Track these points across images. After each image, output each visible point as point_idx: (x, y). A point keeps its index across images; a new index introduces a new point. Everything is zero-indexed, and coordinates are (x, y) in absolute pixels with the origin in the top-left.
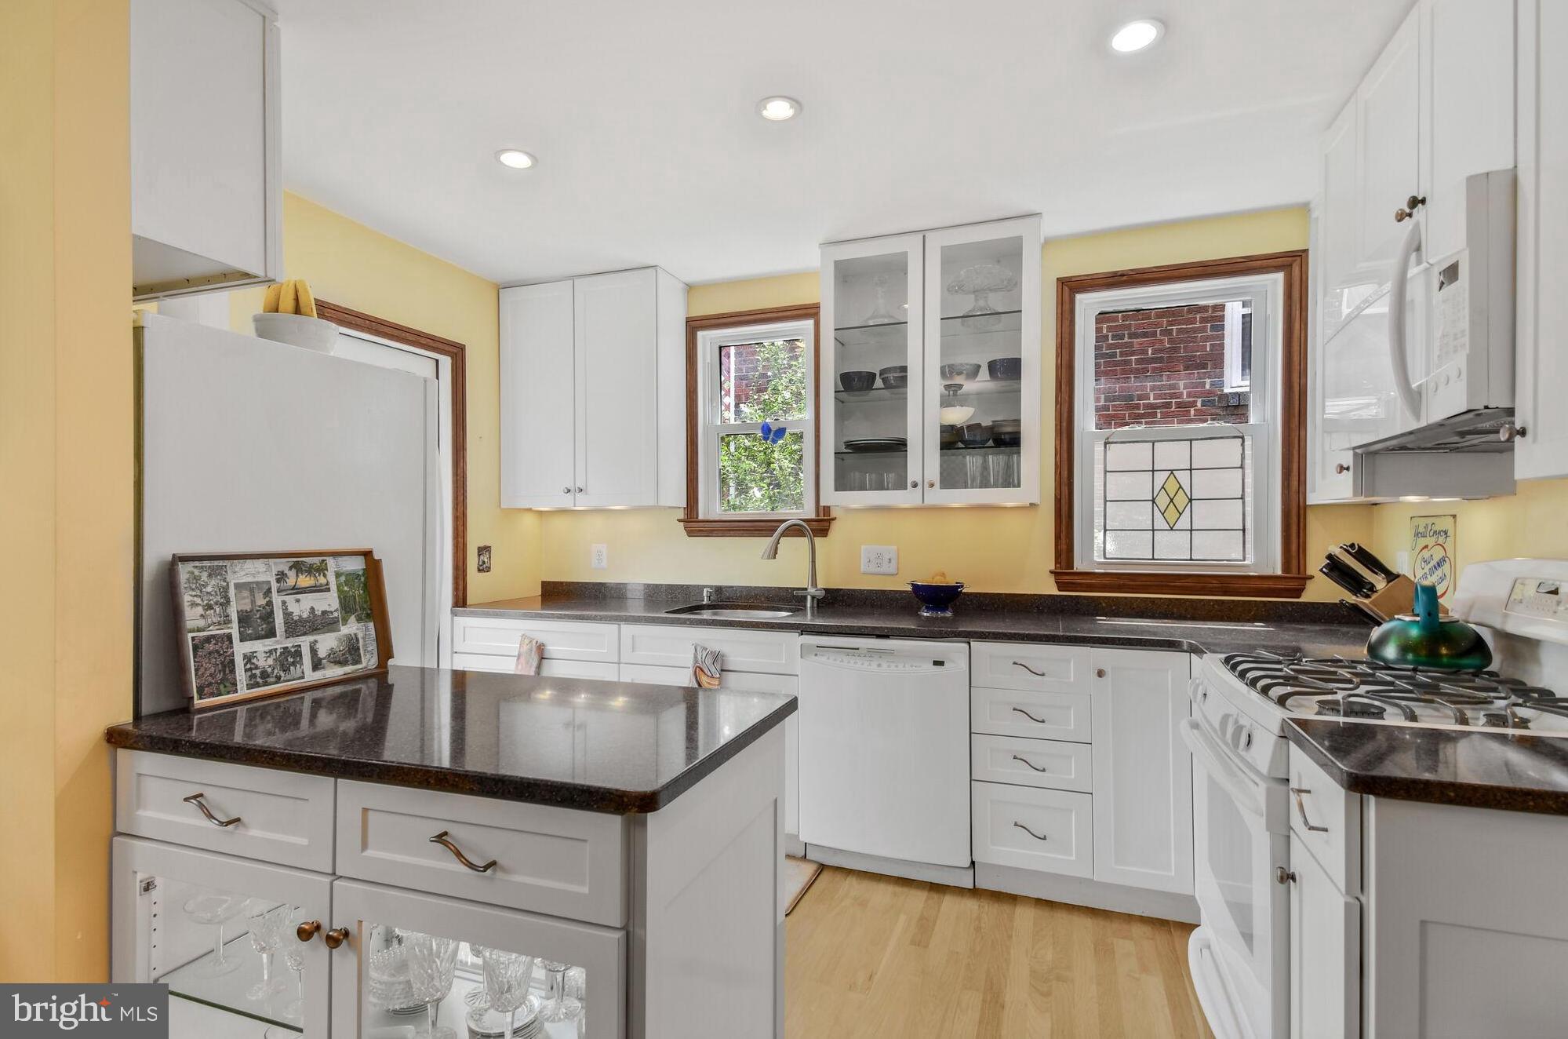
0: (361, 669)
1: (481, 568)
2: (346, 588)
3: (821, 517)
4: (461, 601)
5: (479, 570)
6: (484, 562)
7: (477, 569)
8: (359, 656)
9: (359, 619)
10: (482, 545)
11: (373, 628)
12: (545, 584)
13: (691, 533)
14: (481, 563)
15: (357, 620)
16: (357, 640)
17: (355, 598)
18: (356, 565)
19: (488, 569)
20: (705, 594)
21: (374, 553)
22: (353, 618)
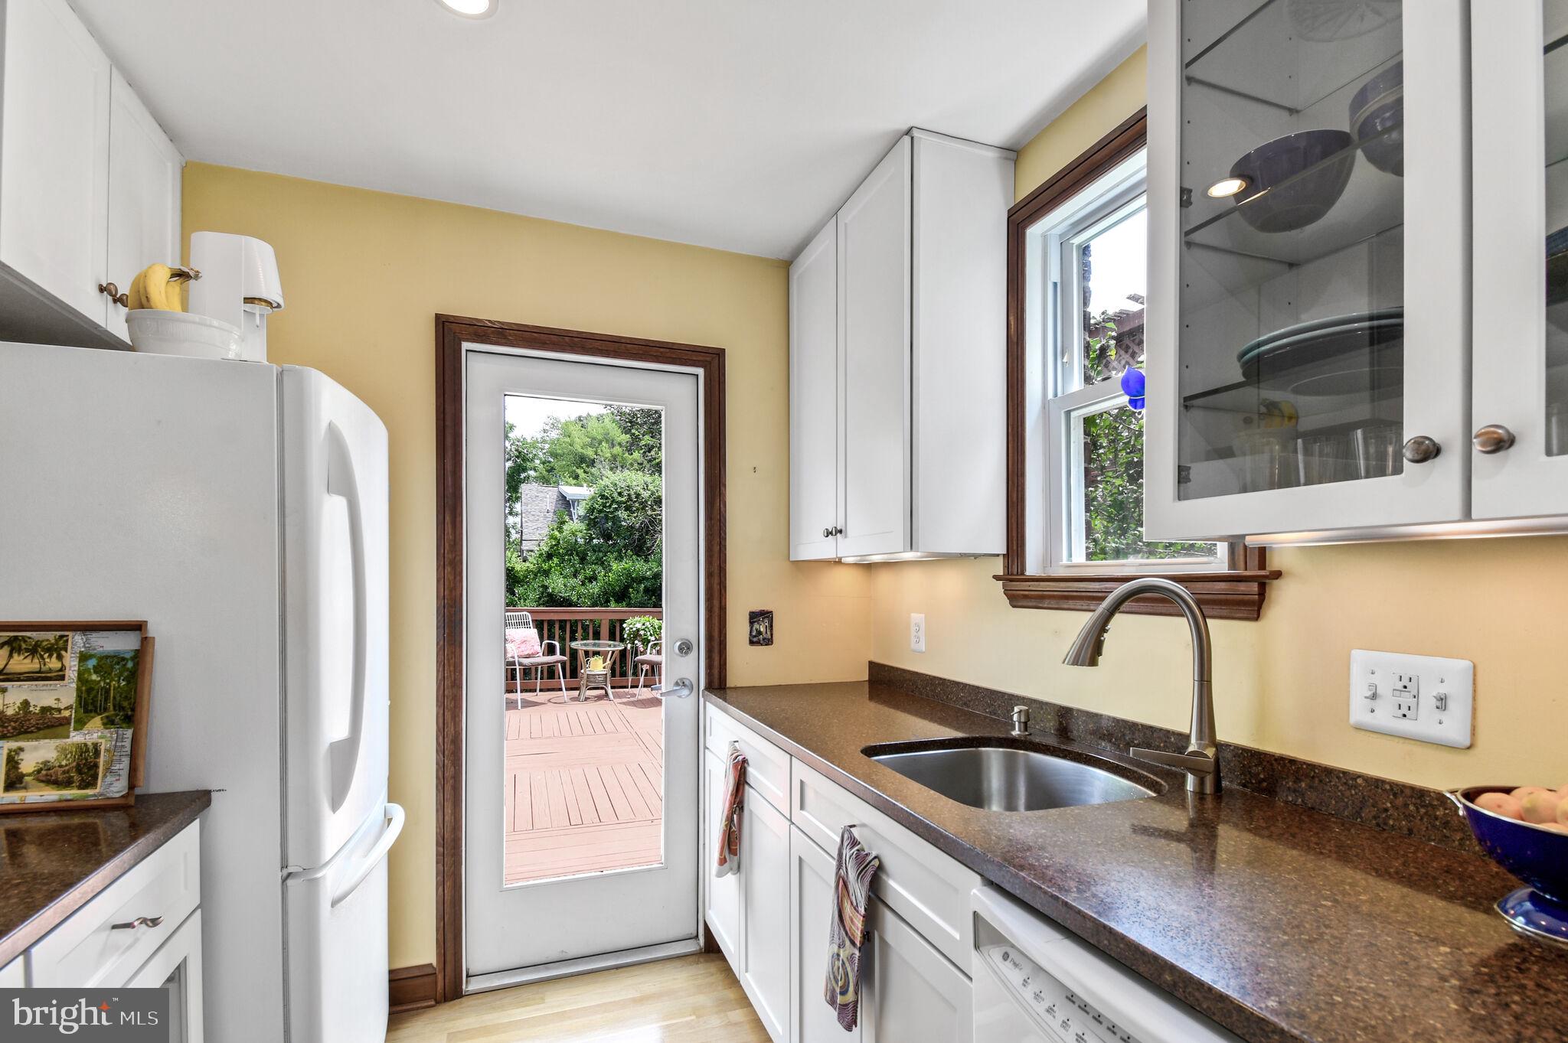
0: (95, 795)
1: (755, 639)
2: (94, 677)
3: (1240, 572)
4: (716, 684)
5: (752, 643)
6: (759, 633)
7: (748, 642)
8: (95, 777)
9: (109, 723)
10: (757, 608)
11: (131, 737)
12: (873, 666)
13: (1017, 599)
14: (754, 633)
15: (104, 724)
16: (97, 753)
17: (107, 691)
18: (123, 644)
19: (769, 642)
20: (1015, 718)
21: (149, 626)
22: (97, 722)
